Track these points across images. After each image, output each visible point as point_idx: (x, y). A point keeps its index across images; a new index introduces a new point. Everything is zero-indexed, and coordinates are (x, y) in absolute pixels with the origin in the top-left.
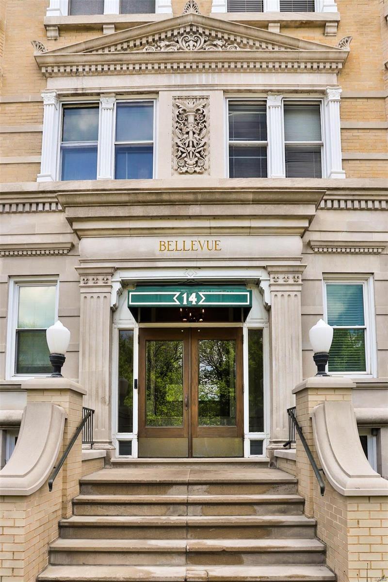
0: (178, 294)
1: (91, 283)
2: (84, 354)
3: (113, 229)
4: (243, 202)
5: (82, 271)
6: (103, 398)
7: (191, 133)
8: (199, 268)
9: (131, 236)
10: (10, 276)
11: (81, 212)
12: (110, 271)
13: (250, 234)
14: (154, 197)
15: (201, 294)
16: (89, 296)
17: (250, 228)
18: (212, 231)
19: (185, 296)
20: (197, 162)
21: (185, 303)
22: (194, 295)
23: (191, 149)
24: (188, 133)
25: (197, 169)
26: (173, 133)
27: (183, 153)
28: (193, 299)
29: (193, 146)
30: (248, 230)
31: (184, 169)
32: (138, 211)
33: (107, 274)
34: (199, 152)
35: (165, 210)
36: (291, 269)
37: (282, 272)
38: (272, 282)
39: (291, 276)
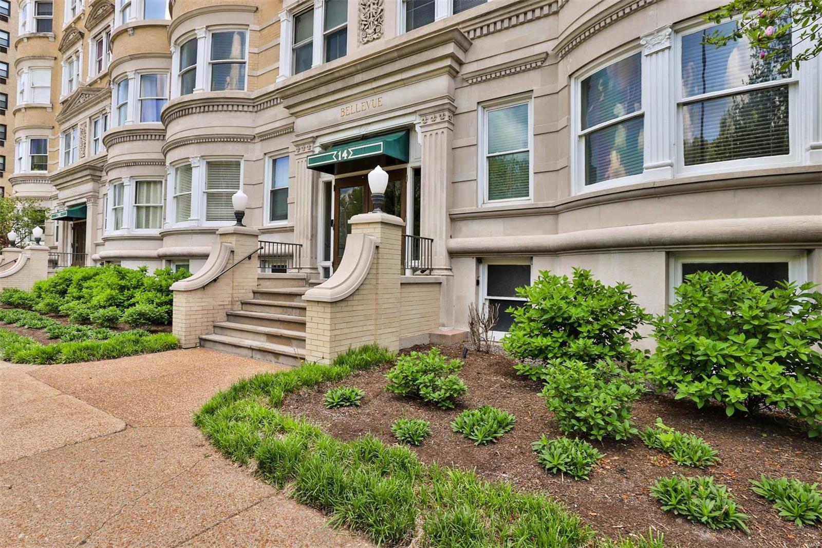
0: (335, 152)
1: (301, 151)
2: (297, 204)
3: (312, 107)
4: (392, 60)
5: (295, 144)
6: (307, 235)
7: (372, 5)
8: (369, 124)
9: (324, 109)
10: (265, 154)
11: (291, 101)
12: (310, 140)
13: (405, 85)
14: (329, 78)
15: (350, 150)
16: (300, 161)
17: (402, 80)
18: (375, 90)
19: (340, 153)
20: (375, 30)
21: (340, 159)
22: (345, 151)
23: (372, 19)
24: (369, 6)
25: (375, 36)
26: (360, 10)
27: (365, 25)
28: (345, 155)
29: (373, 16)
30: (402, 83)
31: (366, 40)
32: (323, 90)
33: (309, 143)
34: (377, 20)
35: (339, 85)
36: (437, 109)
37: (430, 113)
38: (422, 124)
39: (438, 115)
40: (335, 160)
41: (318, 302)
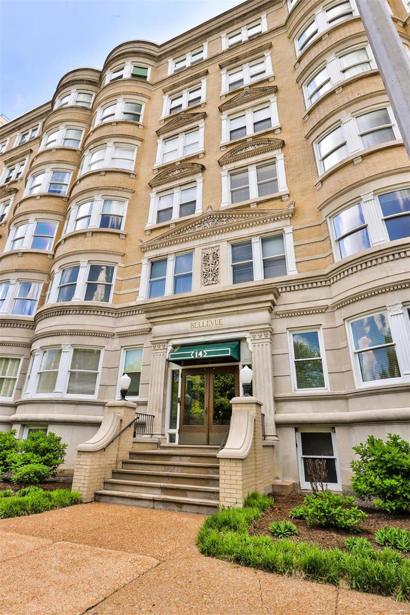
0: (193, 352)
1: (157, 348)
2: (151, 384)
3: (168, 320)
4: (232, 299)
5: (152, 343)
7: (211, 265)
8: (212, 335)
9: (177, 322)
11: (152, 315)
12: (166, 341)
13: (238, 314)
15: (204, 351)
16: (155, 354)
17: (238, 311)
18: (218, 315)
19: (196, 353)
20: (213, 279)
21: (196, 357)
22: (201, 352)
23: (211, 272)
24: (209, 265)
25: (214, 282)
26: (202, 266)
27: (206, 275)
28: (201, 354)
29: (212, 271)
30: (237, 312)
31: (207, 283)
32: (179, 310)
33: (165, 343)
34: (215, 273)
35: (192, 309)
36: (262, 330)
37: (257, 332)
38: (252, 338)
39: (263, 334)
40: (193, 357)
41: (230, 459)
